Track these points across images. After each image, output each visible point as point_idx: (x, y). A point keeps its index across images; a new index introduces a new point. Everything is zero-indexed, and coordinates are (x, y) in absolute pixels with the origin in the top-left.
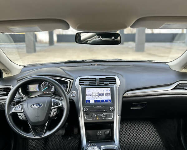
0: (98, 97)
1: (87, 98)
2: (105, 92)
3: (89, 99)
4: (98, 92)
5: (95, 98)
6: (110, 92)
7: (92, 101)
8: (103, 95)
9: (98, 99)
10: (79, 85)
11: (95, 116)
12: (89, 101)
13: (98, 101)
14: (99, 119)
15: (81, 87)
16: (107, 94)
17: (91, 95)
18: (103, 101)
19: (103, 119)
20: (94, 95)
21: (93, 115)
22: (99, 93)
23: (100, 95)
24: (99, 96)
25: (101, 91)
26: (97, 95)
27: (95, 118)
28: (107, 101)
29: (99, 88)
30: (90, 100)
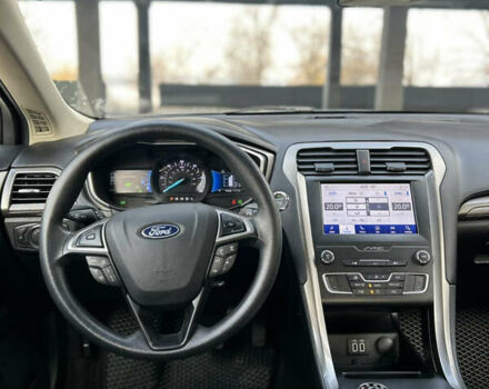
0: (369, 214)
1: (328, 218)
2: (391, 199)
3: (336, 220)
4: (367, 199)
5: (358, 218)
6: (409, 199)
7: (347, 229)
8: (384, 207)
9: (370, 221)
10: (298, 173)
11: (360, 281)
12: (336, 228)
13: (370, 229)
14: (378, 292)
15: (303, 178)
16: (398, 207)
17: (341, 209)
18: (385, 229)
19: (394, 292)
20: (353, 207)
21: (356, 278)
22: (371, 201)
23: (373, 207)
24: (372, 212)
25: (377, 194)
26: (364, 207)
27: (360, 288)
28: (400, 229)
29: (369, 185)
30: (338, 226)
